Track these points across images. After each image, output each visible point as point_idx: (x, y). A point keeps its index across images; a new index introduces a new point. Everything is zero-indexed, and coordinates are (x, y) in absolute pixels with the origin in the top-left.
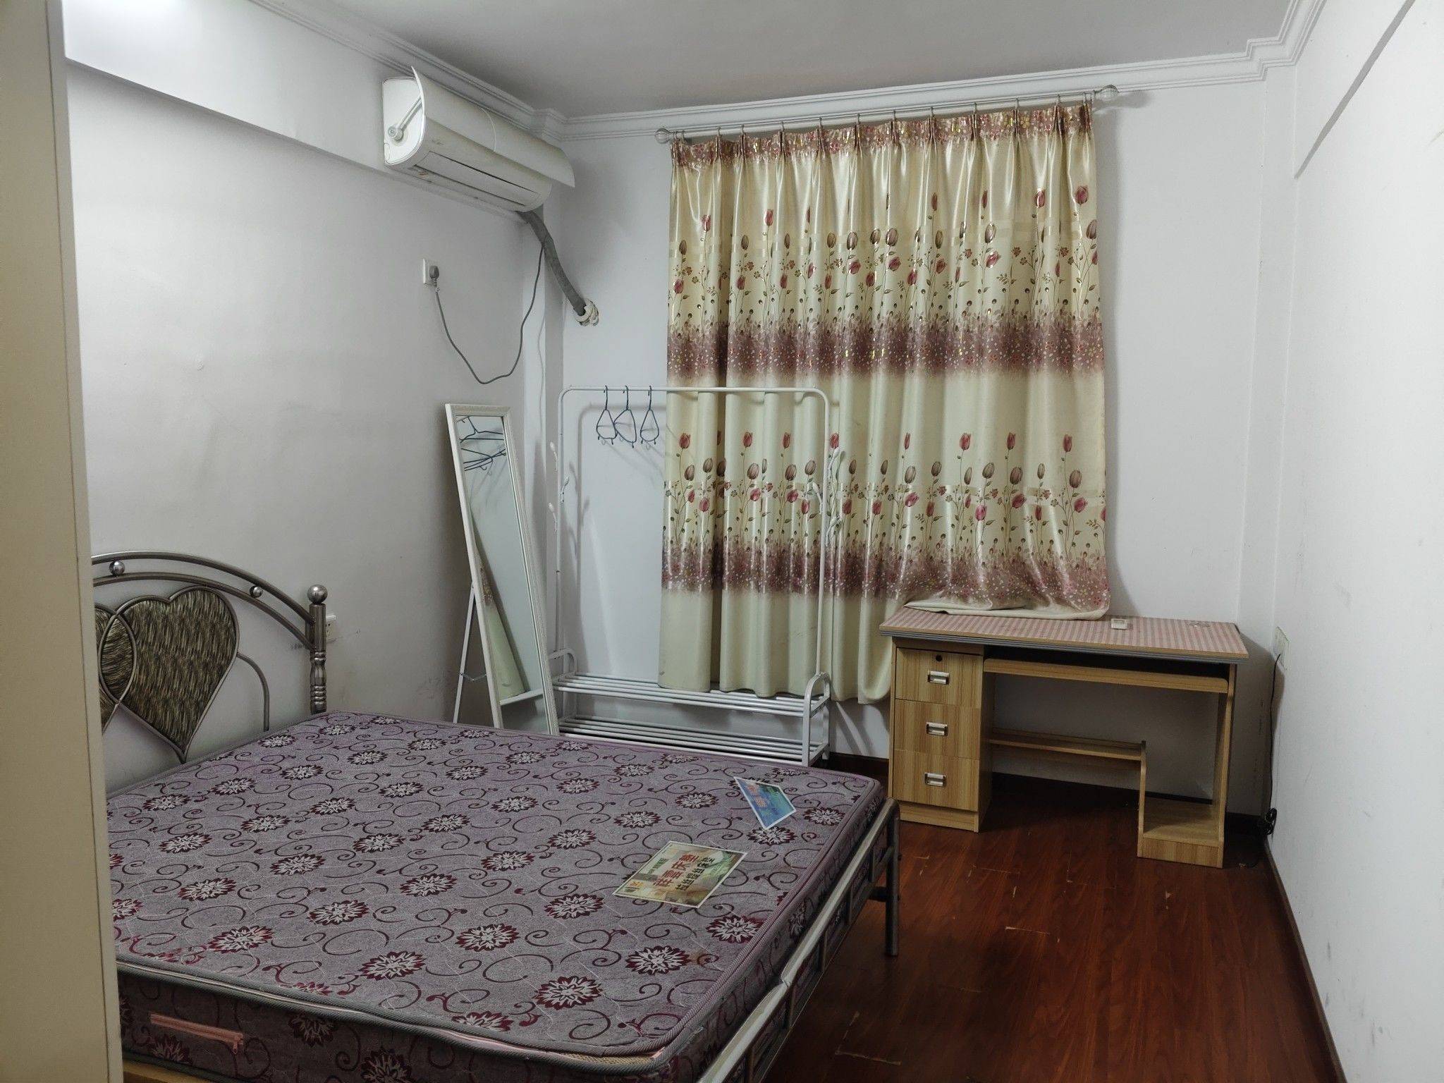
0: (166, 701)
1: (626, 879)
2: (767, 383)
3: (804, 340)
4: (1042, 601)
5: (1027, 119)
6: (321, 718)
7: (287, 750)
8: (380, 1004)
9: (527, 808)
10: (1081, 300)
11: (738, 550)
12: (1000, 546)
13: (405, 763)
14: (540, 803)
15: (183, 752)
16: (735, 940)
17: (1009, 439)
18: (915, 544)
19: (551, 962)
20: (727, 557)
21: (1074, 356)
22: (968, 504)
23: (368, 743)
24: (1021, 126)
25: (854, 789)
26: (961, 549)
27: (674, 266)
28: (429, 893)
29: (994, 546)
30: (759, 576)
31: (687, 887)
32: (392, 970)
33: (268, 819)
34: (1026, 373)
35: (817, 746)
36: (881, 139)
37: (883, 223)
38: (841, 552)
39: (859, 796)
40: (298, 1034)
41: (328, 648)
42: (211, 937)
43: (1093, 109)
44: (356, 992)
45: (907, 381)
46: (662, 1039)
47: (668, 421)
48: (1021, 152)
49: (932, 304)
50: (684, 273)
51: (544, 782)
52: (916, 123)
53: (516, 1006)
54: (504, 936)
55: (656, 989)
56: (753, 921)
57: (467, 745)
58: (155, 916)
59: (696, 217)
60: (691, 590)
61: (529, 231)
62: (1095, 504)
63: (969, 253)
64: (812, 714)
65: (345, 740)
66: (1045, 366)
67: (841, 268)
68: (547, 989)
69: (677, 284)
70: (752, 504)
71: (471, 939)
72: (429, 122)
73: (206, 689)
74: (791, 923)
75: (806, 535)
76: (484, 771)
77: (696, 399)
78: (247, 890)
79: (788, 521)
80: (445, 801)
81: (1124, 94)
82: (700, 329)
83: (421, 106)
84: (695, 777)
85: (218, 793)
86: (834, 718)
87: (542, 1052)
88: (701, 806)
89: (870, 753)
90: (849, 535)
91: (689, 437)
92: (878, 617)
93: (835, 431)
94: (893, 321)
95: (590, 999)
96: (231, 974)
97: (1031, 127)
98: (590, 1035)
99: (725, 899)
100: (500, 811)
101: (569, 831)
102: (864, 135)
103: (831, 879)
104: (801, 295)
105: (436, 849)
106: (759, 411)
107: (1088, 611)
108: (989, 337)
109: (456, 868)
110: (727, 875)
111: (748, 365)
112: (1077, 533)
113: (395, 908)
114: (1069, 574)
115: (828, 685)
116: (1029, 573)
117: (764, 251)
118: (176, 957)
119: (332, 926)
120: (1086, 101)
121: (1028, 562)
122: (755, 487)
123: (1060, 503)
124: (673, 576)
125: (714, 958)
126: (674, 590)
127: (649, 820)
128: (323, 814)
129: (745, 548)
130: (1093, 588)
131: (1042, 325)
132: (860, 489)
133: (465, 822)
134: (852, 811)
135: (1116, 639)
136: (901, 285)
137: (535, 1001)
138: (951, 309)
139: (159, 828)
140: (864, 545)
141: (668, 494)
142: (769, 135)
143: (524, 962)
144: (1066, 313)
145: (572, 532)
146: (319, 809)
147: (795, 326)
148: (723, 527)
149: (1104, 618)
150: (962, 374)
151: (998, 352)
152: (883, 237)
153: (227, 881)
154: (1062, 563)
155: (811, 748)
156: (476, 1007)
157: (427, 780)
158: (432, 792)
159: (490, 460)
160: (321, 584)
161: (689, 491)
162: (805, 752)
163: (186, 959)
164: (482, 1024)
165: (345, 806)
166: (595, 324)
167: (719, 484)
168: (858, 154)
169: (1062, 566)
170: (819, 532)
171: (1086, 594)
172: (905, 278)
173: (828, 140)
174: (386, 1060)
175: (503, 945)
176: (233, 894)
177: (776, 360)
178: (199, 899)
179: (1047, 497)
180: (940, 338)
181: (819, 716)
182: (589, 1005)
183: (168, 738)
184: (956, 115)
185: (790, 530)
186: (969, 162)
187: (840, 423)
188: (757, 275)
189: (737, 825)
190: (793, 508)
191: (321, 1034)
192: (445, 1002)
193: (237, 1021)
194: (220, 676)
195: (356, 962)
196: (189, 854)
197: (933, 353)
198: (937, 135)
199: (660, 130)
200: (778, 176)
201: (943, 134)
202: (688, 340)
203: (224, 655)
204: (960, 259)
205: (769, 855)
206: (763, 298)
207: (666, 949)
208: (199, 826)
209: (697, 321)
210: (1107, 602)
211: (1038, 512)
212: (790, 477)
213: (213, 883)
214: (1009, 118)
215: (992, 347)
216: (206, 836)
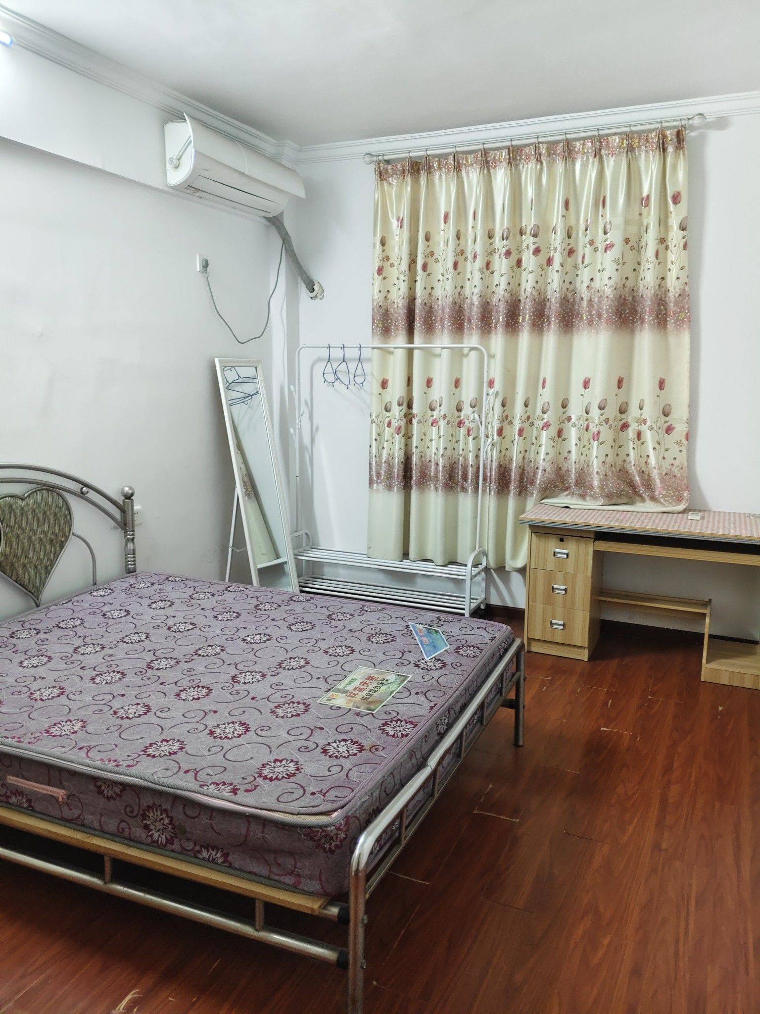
0: (24, 566)
1: (327, 691)
2: (443, 340)
3: (470, 309)
4: (640, 499)
5: (637, 141)
6: (132, 576)
7: (107, 599)
8: (152, 774)
9: (265, 641)
10: (674, 276)
11: (422, 462)
12: (610, 460)
13: (186, 608)
14: (274, 638)
15: (38, 599)
16: (397, 736)
17: (619, 380)
18: (549, 457)
19: (270, 748)
20: (414, 467)
21: (668, 319)
22: (587, 429)
23: (162, 594)
24: (632, 146)
25: (493, 632)
26: (582, 462)
27: (377, 255)
28: (194, 699)
29: (605, 460)
30: (437, 480)
31: (369, 698)
32: (163, 751)
33: (91, 646)
34: (633, 331)
35: (476, 599)
36: (528, 157)
37: (529, 220)
38: (495, 464)
39: (495, 637)
40: (100, 792)
41: (136, 529)
42: (47, 726)
43: (687, 132)
44: (138, 766)
45: (545, 338)
46: (340, 804)
47: (372, 369)
48: (632, 167)
49: (564, 281)
50: (384, 261)
51: (278, 623)
52: (554, 145)
53: (243, 778)
54: (241, 729)
55: (339, 769)
56: (411, 723)
57: (228, 597)
58: (12, 711)
59: (393, 218)
60: (389, 490)
61: (274, 232)
62: (681, 429)
63: (592, 242)
64: (472, 577)
65: (146, 592)
66: (646, 326)
67: (497, 254)
68: (265, 767)
69: (379, 268)
70: (432, 429)
71: (218, 732)
72: (197, 153)
73: (52, 557)
74: (438, 725)
75: (470, 451)
76: (239, 615)
77: (392, 353)
78: (74, 694)
79: (457, 442)
80: (211, 635)
81: (711, 120)
82: (396, 302)
83: (191, 141)
84: (382, 622)
85: (59, 627)
86: (489, 580)
87: (257, 810)
88: (384, 643)
89: (515, 604)
90: (501, 451)
91: (387, 381)
92: (521, 510)
93: (491, 376)
94: (535, 294)
95: (294, 775)
96: (57, 751)
97: (639, 147)
98: (291, 800)
99: (394, 707)
100: (247, 643)
101: (292, 658)
102: (515, 154)
103: (470, 695)
104: (469, 276)
105: (201, 669)
106: (437, 361)
107: (673, 506)
108: (605, 305)
109: (213, 682)
110: (396, 691)
111: (430, 328)
112: (667, 450)
113: (169, 709)
114: (660, 480)
115: (485, 557)
116: (631, 479)
117: (442, 243)
118: (22, 739)
119: (127, 720)
120: (682, 126)
121: (630, 471)
122: (435, 417)
123: (655, 428)
124: (377, 479)
125: (381, 748)
126: (377, 490)
127: (347, 651)
128: (128, 643)
129: (428, 461)
130: (677, 490)
131: (644, 296)
132: (509, 419)
133: (223, 650)
134: (489, 648)
135: (690, 527)
136: (541, 267)
137: (256, 775)
138: (578, 284)
139: (19, 651)
140: (512, 460)
141: (373, 421)
142: (445, 156)
143: (253, 748)
144: (663, 287)
145: (307, 448)
146: (125, 640)
147: (464, 298)
148: (411, 447)
149: (684, 511)
150: (585, 333)
151: (612, 316)
152: (528, 232)
153: (61, 688)
154: (655, 471)
155: (472, 601)
156: (216, 779)
157: (200, 621)
158: (202, 629)
159: (250, 397)
160: (129, 485)
161: (387, 420)
162: (467, 603)
163: (29, 740)
164: (219, 790)
165: (143, 638)
166: (321, 299)
167: (410, 414)
168: (511, 170)
169: (655, 475)
170: (479, 449)
171: (672, 494)
172: (544, 262)
173: (489, 159)
174: (157, 811)
175: (239, 736)
176: (64, 697)
177: (449, 324)
178: (41, 700)
179: (645, 423)
180: (570, 306)
181: (479, 579)
182: (293, 779)
183: (27, 590)
184: (584, 139)
185: (459, 448)
186: (593, 174)
187: (496, 370)
188: (437, 261)
189: (407, 656)
190: (461, 432)
191: (115, 793)
192: (196, 775)
193: (61, 783)
194: (62, 548)
195: (140, 745)
196: (37, 669)
197: (564, 317)
198: (569, 154)
199: (366, 154)
200: (452, 187)
201: (574, 153)
202: (387, 310)
203: (64, 535)
204: (585, 247)
205: (427, 678)
206: (441, 278)
207: (350, 741)
208: (45, 650)
209: (393, 296)
210: (687, 500)
211: (639, 435)
212: (459, 410)
213: (51, 689)
214: (623, 139)
215: (608, 312)
216: (49, 657)
